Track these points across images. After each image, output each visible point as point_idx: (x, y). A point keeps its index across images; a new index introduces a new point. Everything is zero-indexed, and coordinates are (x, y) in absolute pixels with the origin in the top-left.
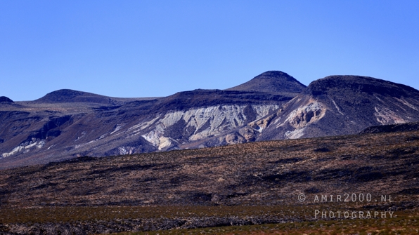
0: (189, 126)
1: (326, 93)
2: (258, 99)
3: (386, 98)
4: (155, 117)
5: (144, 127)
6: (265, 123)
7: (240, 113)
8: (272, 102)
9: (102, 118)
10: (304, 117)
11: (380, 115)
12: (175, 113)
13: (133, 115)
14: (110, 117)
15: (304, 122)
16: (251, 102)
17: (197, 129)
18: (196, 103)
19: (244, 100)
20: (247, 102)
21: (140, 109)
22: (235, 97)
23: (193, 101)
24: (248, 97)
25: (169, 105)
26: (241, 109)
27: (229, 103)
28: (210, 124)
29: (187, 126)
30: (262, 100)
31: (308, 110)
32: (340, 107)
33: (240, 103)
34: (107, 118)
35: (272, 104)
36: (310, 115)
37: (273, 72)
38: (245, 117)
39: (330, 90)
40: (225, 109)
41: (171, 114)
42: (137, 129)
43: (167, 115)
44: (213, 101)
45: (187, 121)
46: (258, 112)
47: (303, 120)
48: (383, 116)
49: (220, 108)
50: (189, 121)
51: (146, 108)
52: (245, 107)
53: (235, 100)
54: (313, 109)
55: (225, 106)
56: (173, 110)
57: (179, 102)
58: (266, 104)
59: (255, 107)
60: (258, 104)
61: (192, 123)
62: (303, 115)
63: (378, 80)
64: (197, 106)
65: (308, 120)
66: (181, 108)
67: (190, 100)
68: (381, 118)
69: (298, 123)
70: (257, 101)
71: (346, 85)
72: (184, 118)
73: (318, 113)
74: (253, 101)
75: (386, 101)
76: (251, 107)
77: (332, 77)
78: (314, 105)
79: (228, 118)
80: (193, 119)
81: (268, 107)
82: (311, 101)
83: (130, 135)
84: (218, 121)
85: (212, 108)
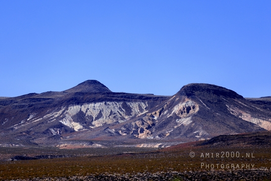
0: (88, 115)
1: (194, 95)
2: (129, 98)
3: (228, 99)
4: (60, 109)
5: (56, 116)
6: (158, 114)
7: (120, 107)
8: (138, 100)
9: (17, 109)
10: (185, 110)
11: (231, 110)
12: (75, 107)
13: (41, 108)
14: (23, 109)
15: (186, 113)
16: (125, 100)
17: (94, 117)
18: (88, 100)
19: (119, 99)
20: (123, 100)
21: (44, 103)
22: (113, 97)
23: (85, 99)
24: (122, 97)
25: (69, 101)
26: (120, 104)
27: (111, 100)
28: (102, 114)
29: (86, 115)
30: (132, 99)
31: (187, 106)
32: (206, 104)
33: (118, 101)
34: (21, 109)
35: (139, 101)
36: (189, 109)
37: (92, 81)
38: (124, 110)
39: (196, 93)
40: (109, 105)
41: (72, 107)
42: (52, 117)
43: (69, 108)
44: (99, 99)
45: (85, 112)
46: (131, 107)
47: (185, 112)
48: (233, 110)
49: (105, 104)
50: (86, 112)
51: (49, 103)
52: (122, 103)
53: (114, 98)
54: (190, 105)
55: (108, 103)
56: (73, 104)
57: (75, 100)
58: (135, 101)
59: (128, 104)
60: (129, 101)
61: (89, 113)
62: (184, 109)
63: (219, 87)
64: (89, 102)
65: (188, 112)
66: (78, 103)
67: (82, 98)
68: (233, 112)
69: (182, 114)
70: (128, 99)
71: (203, 90)
72: (82, 110)
73: (194, 107)
74: (126, 99)
75: (229, 100)
76: (125, 104)
77: (194, 84)
78: (190, 102)
79: (113, 110)
80: (88, 111)
81: (137, 103)
82: (187, 100)
83: (50, 121)
84: (106, 112)
85: (100, 103)
